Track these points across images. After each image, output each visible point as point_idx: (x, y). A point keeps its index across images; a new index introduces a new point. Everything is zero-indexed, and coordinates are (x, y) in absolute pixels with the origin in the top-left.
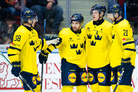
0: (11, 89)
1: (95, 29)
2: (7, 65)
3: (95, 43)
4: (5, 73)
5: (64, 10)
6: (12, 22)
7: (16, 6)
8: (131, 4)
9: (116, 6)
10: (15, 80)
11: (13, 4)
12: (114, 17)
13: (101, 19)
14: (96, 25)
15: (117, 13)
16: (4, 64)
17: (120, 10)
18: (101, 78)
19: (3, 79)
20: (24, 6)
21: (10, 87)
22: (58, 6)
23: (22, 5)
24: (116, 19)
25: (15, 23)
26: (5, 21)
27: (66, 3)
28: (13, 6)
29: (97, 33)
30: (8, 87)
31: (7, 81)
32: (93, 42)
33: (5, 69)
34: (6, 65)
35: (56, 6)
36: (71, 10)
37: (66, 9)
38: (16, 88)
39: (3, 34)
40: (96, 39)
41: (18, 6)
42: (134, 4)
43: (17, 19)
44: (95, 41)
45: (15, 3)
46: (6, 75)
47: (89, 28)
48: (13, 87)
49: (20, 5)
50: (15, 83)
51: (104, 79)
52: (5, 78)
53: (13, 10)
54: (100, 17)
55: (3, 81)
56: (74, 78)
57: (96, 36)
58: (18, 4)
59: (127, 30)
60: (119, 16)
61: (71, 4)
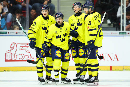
0: (19, 61)
1: (76, 19)
2: (17, 44)
3: (77, 28)
4: (15, 50)
5: (56, 6)
6: (19, 15)
7: (22, 4)
8: (102, 2)
9: (91, 3)
10: (22, 55)
11: (20, 2)
12: (88, 11)
13: (80, 11)
14: (77, 16)
15: (90, 8)
16: (14, 44)
17: (93, 7)
18: (81, 52)
19: (14, 54)
20: (28, 4)
21: (18, 60)
22: (52, 4)
23: (27, 4)
24: (89, 12)
25: (22, 15)
26: (15, 14)
27: (57, 1)
28: (21, 4)
29: (78, 21)
30: (17, 60)
31: (16, 55)
32: (75, 27)
33: (15, 47)
34: (15, 44)
35: (50, 4)
36: (61, 6)
37: (57, 5)
38: (22, 61)
39: (14, 23)
40: (78, 25)
41: (24, 4)
42: (104, 2)
43: (24, 13)
44: (77, 26)
45: (22, 2)
46: (16, 52)
47: (72, 19)
48: (20, 59)
49: (25, 3)
50: (22, 57)
51: (83, 53)
52: (15, 54)
53: (20, 6)
54: (79, 10)
55: (14, 56)
56: (59, 54)
57: (78, 23)
58: (24, 2)
59: (91, 21)
60: (92, 10)
61: (61, 2)
